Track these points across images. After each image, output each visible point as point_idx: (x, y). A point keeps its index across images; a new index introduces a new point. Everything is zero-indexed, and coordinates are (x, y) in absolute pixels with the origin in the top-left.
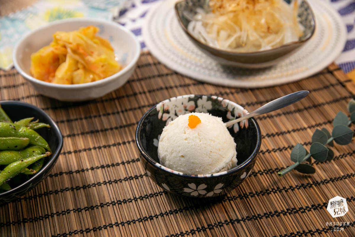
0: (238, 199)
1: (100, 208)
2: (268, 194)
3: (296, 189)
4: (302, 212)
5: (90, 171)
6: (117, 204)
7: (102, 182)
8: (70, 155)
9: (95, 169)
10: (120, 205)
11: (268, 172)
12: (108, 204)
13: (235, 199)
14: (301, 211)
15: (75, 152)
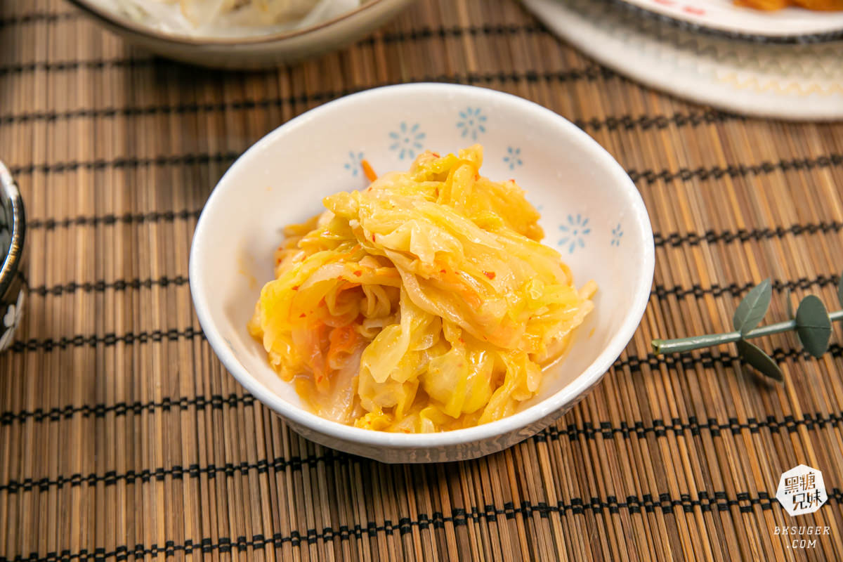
0: (564, 439)
1: (158, 410)
2: (658, 434)
3: (746, 432)
4: (743, 510)
5: (156, 288)
6: (209, 407)
7: (181, 329)
8: (109, 230)
9: (172, 286)
10: (216, 411)
11: (676, 361)
12: (184, 404)
13: (554, 438)
14: (743, 504)
15: (128, 219)
